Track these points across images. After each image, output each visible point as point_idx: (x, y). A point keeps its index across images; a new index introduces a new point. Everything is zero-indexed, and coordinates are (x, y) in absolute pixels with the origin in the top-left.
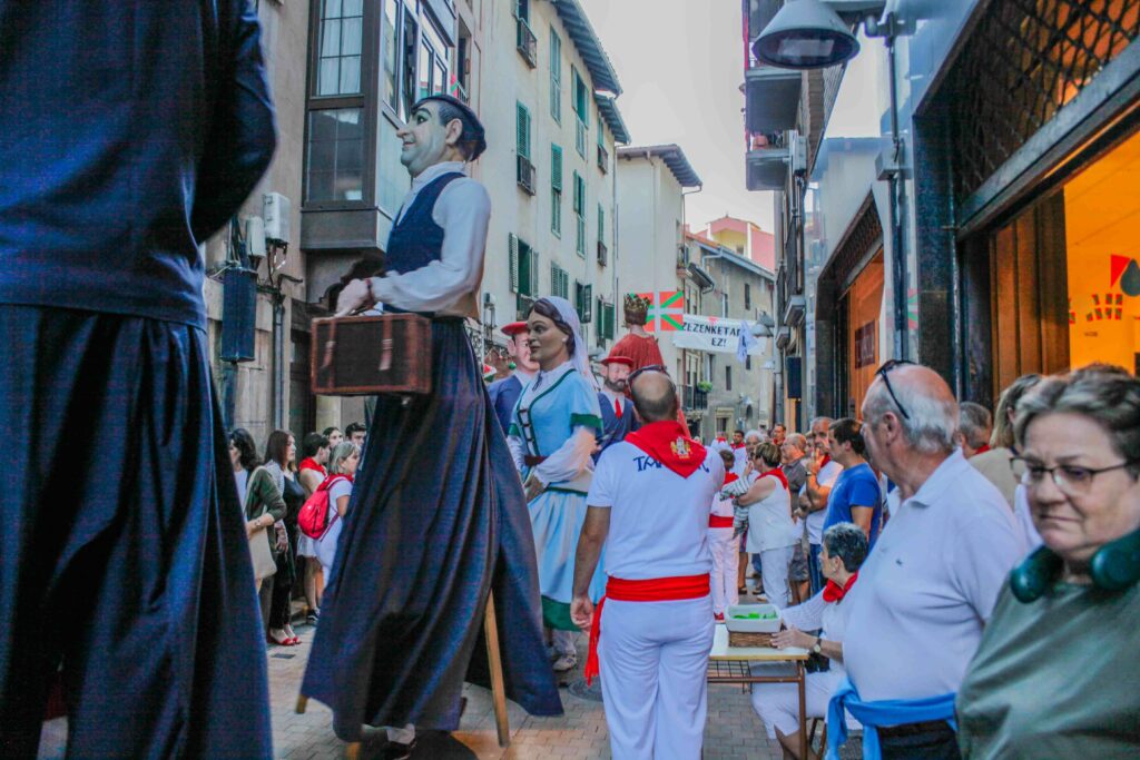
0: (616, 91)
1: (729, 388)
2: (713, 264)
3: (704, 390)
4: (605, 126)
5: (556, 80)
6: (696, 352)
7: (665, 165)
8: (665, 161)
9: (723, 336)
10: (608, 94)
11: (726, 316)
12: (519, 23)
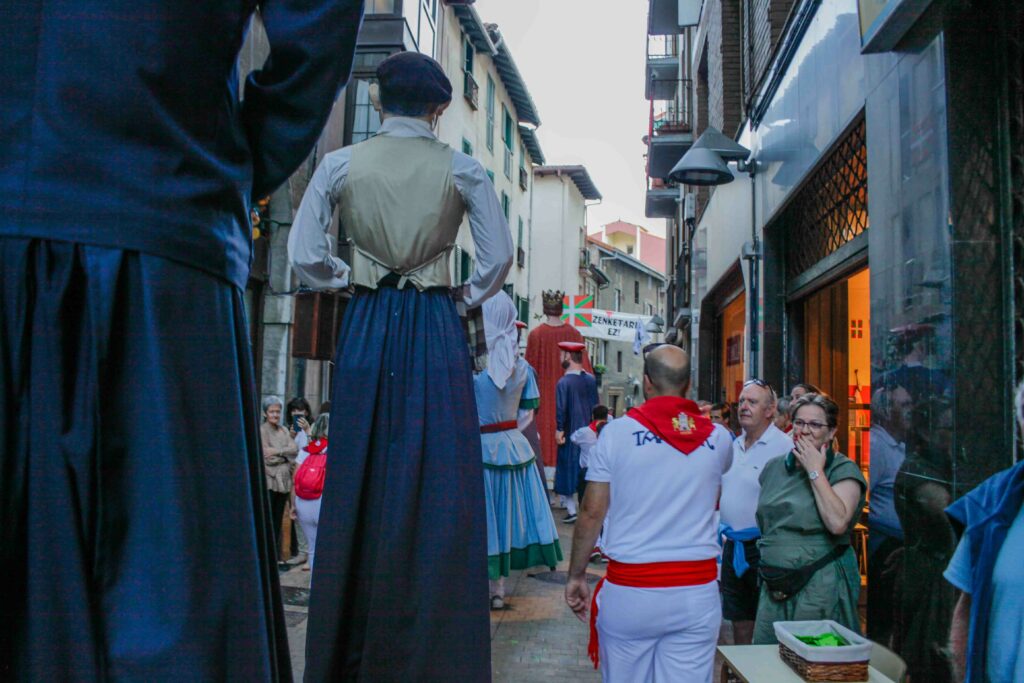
0: (536, 123)
1: (620, 370)
2: (608, 264)
3: (599, 371)
4: (526, 151)
5: (491, 118)
6: (593, 339)
7: (572, 182)
8: (572, 179)
9: (617, 327)
10: (529, 126)
11: (619, 310)
12: (466, 75)
